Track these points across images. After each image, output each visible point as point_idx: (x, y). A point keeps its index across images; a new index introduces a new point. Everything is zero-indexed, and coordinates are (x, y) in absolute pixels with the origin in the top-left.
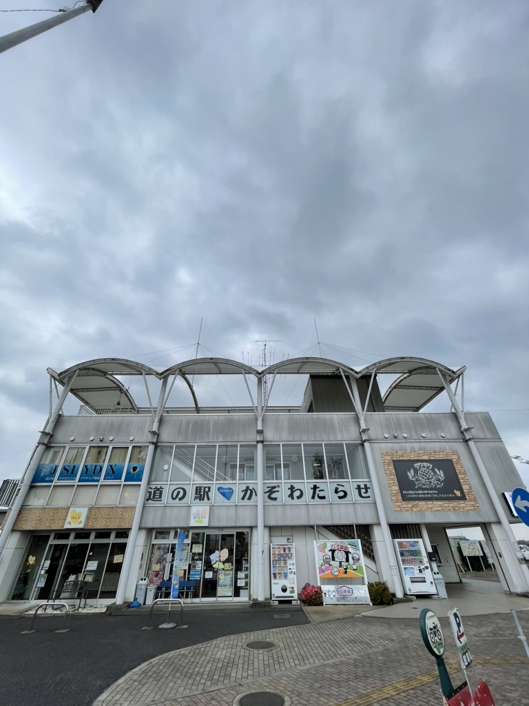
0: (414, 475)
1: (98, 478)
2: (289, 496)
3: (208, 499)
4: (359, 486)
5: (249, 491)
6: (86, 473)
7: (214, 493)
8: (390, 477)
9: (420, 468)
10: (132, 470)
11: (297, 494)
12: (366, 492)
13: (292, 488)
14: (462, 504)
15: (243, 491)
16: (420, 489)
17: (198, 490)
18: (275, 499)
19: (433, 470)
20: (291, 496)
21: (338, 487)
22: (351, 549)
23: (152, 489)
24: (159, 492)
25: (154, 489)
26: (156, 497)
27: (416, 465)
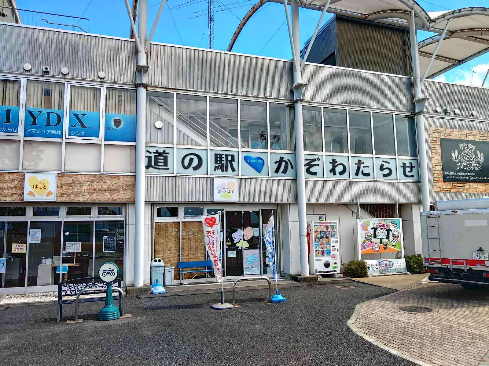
0: (458, 156)
1: (59, 132)
2: (331, 171)
3: (233, 170)
4: (404, 164)
5: (283, 163)
6: (34, 123)
7: (240, 164)
8: (436, 156)
9: (464, 149)
10: (113, 125)
11: (339, 169)
12: (411, 171)
13: (334, 162)
15: (276, 163)
16: (461, 170)
18: (315, 174)
19: (475, 152)
20: (333, 171)
21: (384, 163)
22: (392, 228)
23: (150, 153)
24: (162, 158)
25: (154, 153)
26: (159, 164)
27: (462, 146)
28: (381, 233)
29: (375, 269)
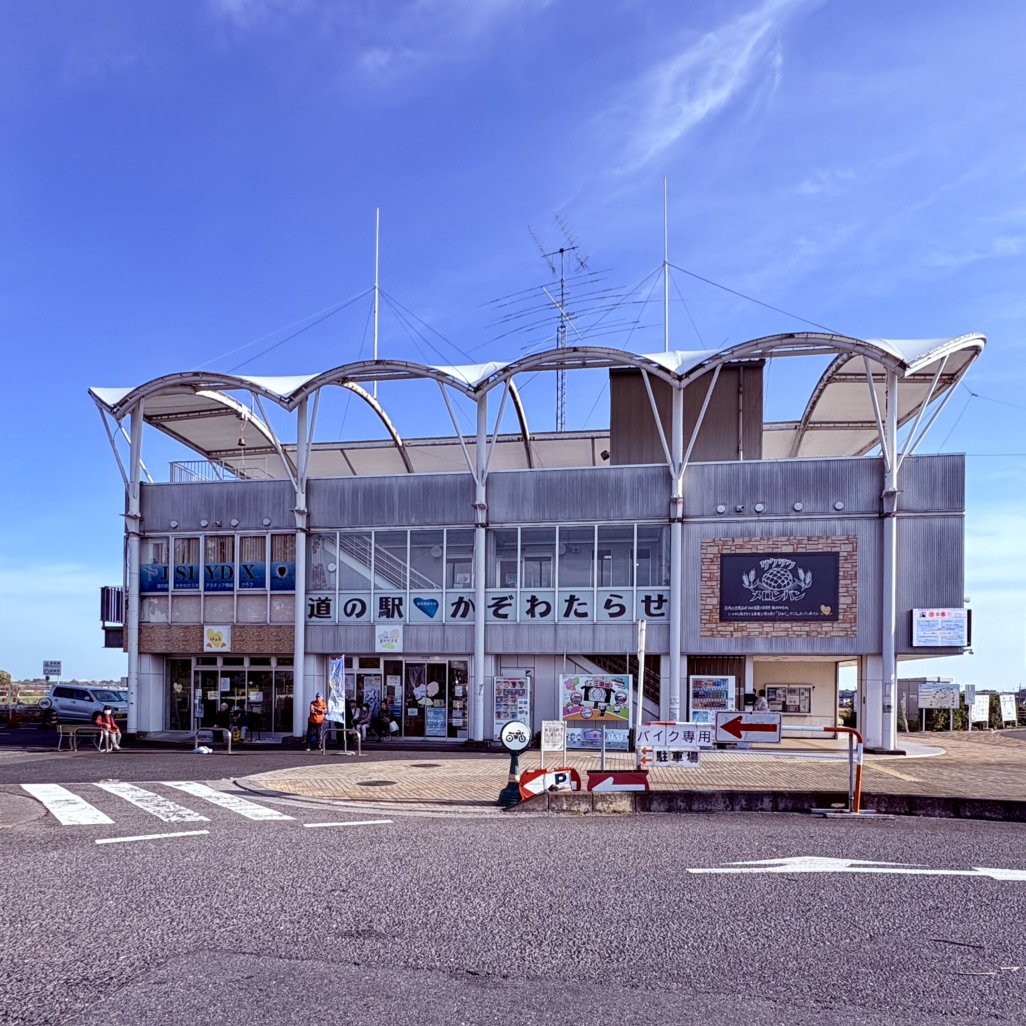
0: (755, 580)
1: (231, 586)
2: (528, 612)
3: (401, 615)
4: (648, 597)
7: (408, 607)
8: (709, 583)
9: (770, 568)
11: (541, 608)
12: (660, 607)
13: (533, 599)
14: (826, 626)
15: (453, 604)
17: (384, 602)
18: (505, 616)
19: (794, 571)
20: (531, 612)
21: (613, 598)
22: (615, 687)
23: (313, 601)
24: (325, 605)
25: (317, 600)
26: (321, 612)
27: (764, 564)
28: (598, 695)
29: (576, 740)
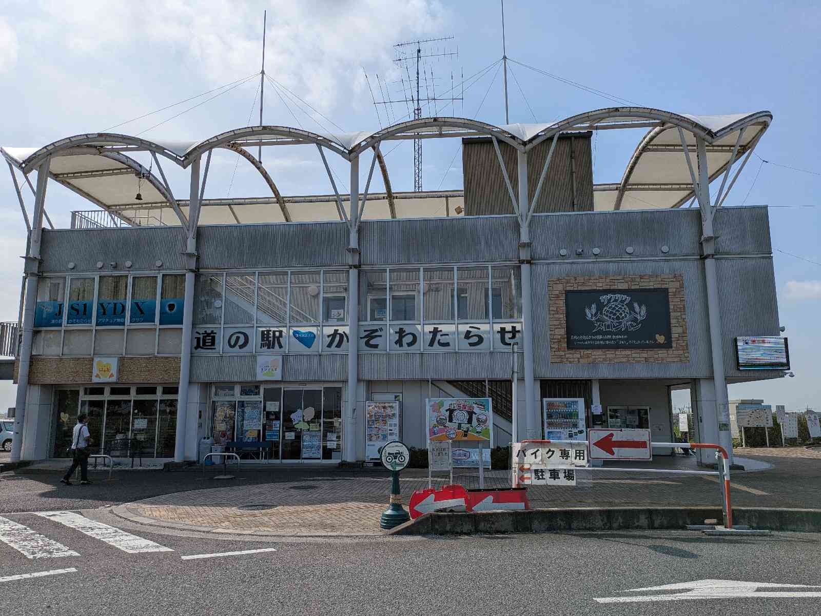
0: (596, 314)
1: (122, 320)
2: (396, 343)
3: (281, 346)
4: (503, 329)
5: (338, 337)
6: (104, 313)
7: (287, 339)
8: (557, 316)
9: (609, 303)
10: (167, 310)
11: (408, 339)
12: (513, 338)
13: (401, 333)
14: (662, 353)
15: (329, 337)
16: (600, 332)
17: (265, 336)
18: (376, 346)
19: (629, 304)
20: (399, 342)
21: (471, 329)
22: (476, 410)
23: (200, 334)
24: (210, 338)
25: (203, 334)
26: (207, 344)
27: (604, 298)
28: (461, 417)
